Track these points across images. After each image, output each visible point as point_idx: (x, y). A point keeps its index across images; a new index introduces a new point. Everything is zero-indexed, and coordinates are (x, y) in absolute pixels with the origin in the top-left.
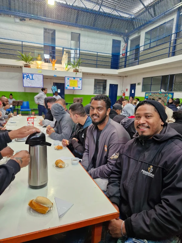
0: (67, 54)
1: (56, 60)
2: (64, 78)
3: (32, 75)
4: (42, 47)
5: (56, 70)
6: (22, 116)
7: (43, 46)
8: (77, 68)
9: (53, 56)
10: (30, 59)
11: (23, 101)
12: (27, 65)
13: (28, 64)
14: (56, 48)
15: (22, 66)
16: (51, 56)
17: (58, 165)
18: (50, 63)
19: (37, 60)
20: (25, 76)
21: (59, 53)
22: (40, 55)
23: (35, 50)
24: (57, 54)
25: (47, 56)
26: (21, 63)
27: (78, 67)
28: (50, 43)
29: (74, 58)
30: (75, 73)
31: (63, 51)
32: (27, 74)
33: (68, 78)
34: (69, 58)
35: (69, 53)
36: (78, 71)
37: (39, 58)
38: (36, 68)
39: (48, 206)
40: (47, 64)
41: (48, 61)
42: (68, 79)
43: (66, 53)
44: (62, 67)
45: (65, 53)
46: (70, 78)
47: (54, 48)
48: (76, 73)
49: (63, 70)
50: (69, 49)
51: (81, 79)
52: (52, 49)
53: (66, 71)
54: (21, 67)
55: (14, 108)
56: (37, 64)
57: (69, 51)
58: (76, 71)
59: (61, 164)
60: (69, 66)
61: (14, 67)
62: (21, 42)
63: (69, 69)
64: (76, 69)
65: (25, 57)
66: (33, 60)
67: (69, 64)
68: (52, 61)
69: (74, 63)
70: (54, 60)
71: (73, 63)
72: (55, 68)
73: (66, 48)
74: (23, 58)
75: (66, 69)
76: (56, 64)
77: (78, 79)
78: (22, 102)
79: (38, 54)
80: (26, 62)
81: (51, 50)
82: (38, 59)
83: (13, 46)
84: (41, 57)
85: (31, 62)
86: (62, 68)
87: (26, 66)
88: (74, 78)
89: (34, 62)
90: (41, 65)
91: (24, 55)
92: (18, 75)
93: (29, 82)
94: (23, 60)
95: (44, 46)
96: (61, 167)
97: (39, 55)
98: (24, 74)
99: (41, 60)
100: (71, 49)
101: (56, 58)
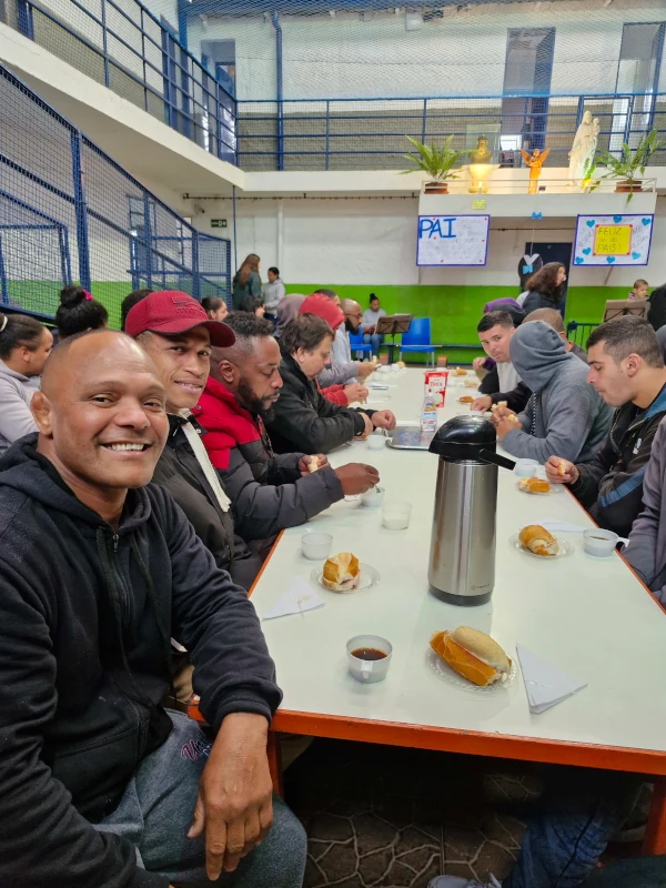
0: (596, 120)
1: (547, 152)
2: (571, 223)
3: (450, 221)
4: (495, 109)
5: (541, 192)
6: (405, 368)
7: (498, 103)
8: (637, 175)
9: (536, 136)
10: (447, 159)
11: (413, 316)
12: (435, 184)
13: (441, 180)
14: (552, 102)
15: (419, 191)
16: (526, 138)
17: (533, 544)
18: (519, 166)
19: (472, 160)
20: (426, 225)
21: (561, 123)
22: (485, 139)
23: (466, 123)
24: (551, 128)
25: (511, 143)
26: (417, 180)
27: (642, 170)
28: (527, 89)
29: (626, 133)
30: (625, 195)
31: (580, 109)
32: (431, 219)
33: (591, 219)
34: (605, 134)
35: (605, 116)
36: (638, 189)
37: (482, 152)
38: (467, 193)
39: (493, 664)
40: (508, 172)
41: (512, 161)
42: (590, 224)
43: (594, 115)
44: (570, 177)
45: (586, 116)
46: (598, 221)
47: (541, 104)
48: (630, 197)
49: (570, 190)
50: (607, 97)
51: (649, 220)
52: (534, 111)
53: (582, 192)
54: (414, 196)
55: (382, 341)
56: (472, 178)
57: (605, 106)
58: (632, 187)
59: (541, 542)
60: (600, 171)
61: (391, 198)
62: (421, 102)
63: (598, 183)
64: (629, 181)
65: (430, 156)
66: (457, 162)
67: (602, 160)
68: (528, 159)
69: (623, 156)
70: (537, 152)
71: (618, 156)
72: (540, 184)
73: (596, 97)
74: (424, 162)
75: (587, 184)
76: (543, 169)
77: (637, 221)
78: (408, 321)
79: (477, 137)
80: (435, 174)
81: (529, 113)
82: (477, 157)
83: (395, 120)
84: (490, 147)
85: (450, 171)
86: (566, 183)
87: (434, 189)
88: (617, 218)
89: (461, 173)
90: (488, 179)
91: (427, 148)
92: (401, 223)
93: (437, 248)
94: (422, 167)
95: (506, 101)
96: (541, 553)
97: (483, 142)
98: (421, 219)
99: (485, 160)
100: (618, 97)
101: (547, 143)
